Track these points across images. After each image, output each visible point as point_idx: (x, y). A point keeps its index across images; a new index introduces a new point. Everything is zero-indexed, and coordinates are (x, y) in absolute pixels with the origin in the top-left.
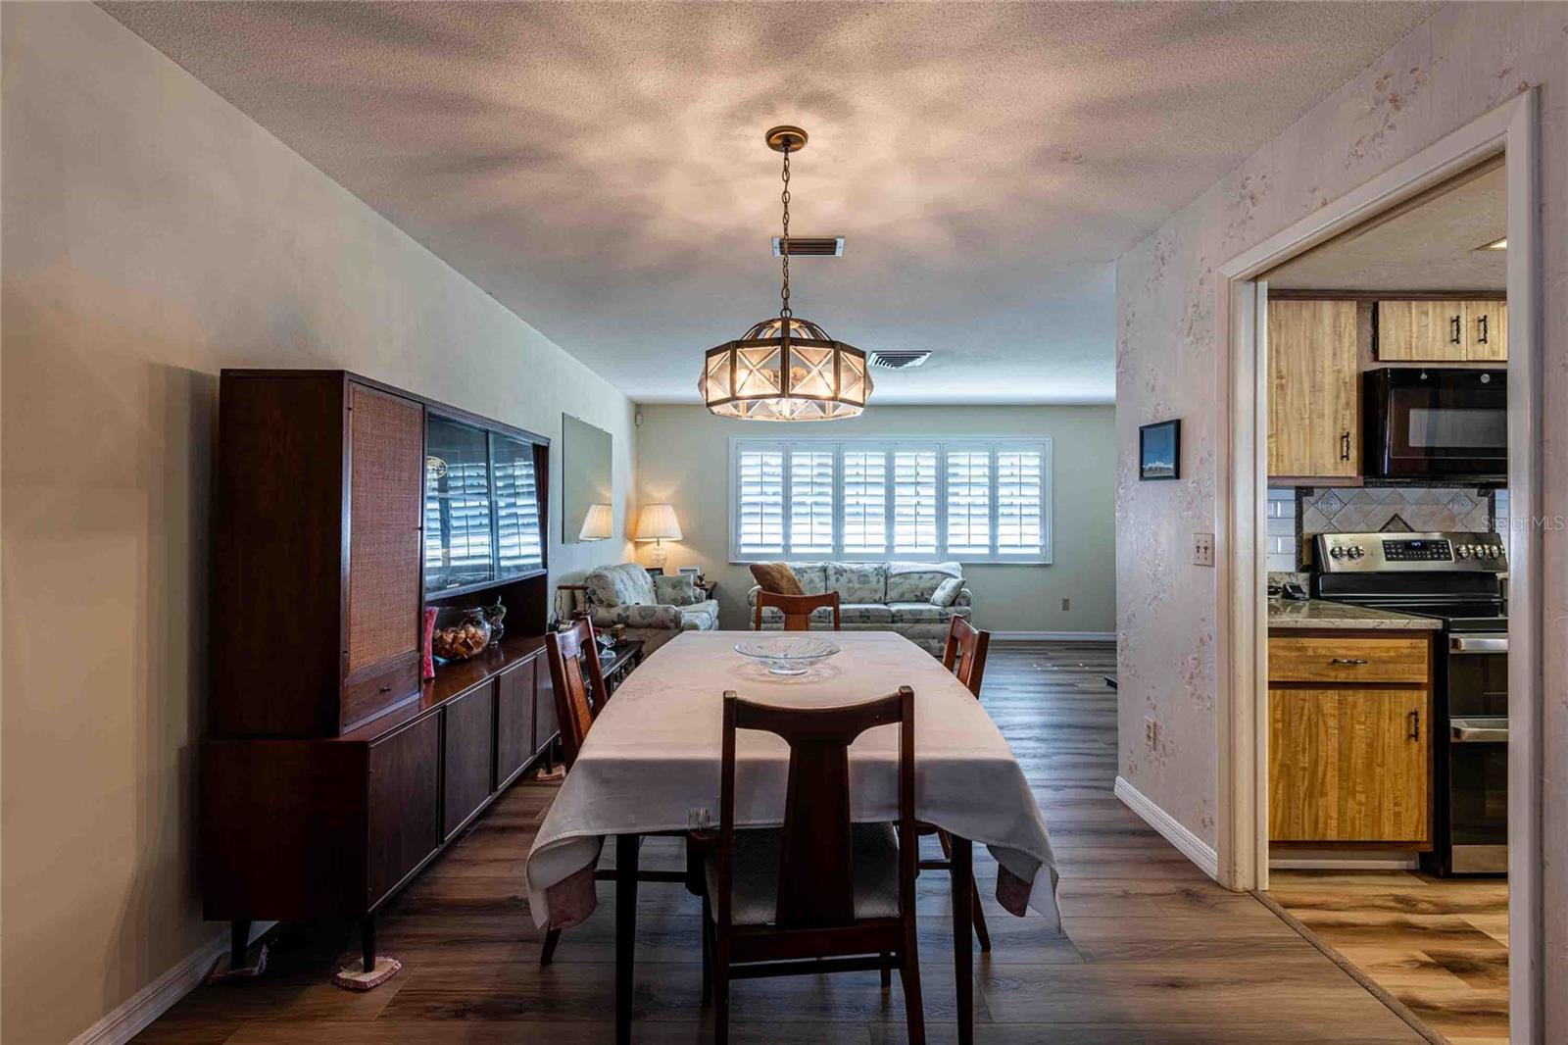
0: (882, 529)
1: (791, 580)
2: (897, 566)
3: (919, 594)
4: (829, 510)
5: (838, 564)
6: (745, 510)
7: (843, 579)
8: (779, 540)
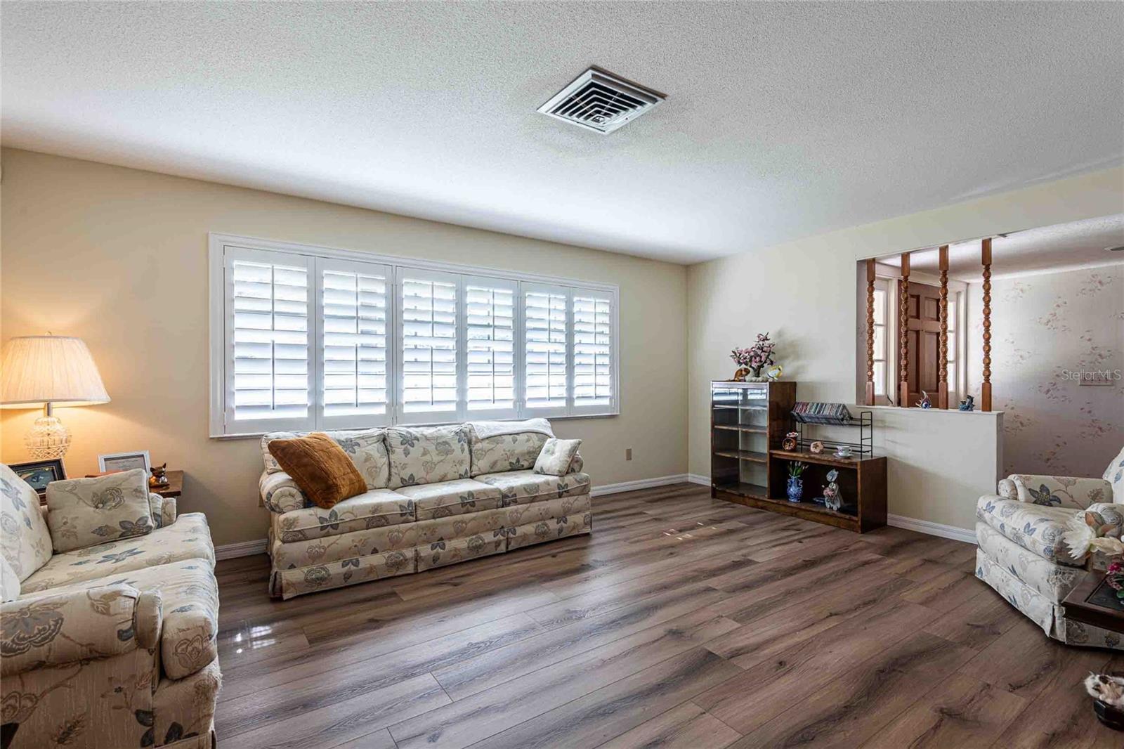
0: (452, 380)
1: (340, 458)
2: (484, 428)
3: (514, 461)
4: (381, 356)
5: (403, 430)
6: (238, 353)
7: (416, 451)
8: (303, 399)
